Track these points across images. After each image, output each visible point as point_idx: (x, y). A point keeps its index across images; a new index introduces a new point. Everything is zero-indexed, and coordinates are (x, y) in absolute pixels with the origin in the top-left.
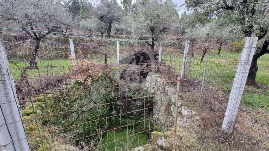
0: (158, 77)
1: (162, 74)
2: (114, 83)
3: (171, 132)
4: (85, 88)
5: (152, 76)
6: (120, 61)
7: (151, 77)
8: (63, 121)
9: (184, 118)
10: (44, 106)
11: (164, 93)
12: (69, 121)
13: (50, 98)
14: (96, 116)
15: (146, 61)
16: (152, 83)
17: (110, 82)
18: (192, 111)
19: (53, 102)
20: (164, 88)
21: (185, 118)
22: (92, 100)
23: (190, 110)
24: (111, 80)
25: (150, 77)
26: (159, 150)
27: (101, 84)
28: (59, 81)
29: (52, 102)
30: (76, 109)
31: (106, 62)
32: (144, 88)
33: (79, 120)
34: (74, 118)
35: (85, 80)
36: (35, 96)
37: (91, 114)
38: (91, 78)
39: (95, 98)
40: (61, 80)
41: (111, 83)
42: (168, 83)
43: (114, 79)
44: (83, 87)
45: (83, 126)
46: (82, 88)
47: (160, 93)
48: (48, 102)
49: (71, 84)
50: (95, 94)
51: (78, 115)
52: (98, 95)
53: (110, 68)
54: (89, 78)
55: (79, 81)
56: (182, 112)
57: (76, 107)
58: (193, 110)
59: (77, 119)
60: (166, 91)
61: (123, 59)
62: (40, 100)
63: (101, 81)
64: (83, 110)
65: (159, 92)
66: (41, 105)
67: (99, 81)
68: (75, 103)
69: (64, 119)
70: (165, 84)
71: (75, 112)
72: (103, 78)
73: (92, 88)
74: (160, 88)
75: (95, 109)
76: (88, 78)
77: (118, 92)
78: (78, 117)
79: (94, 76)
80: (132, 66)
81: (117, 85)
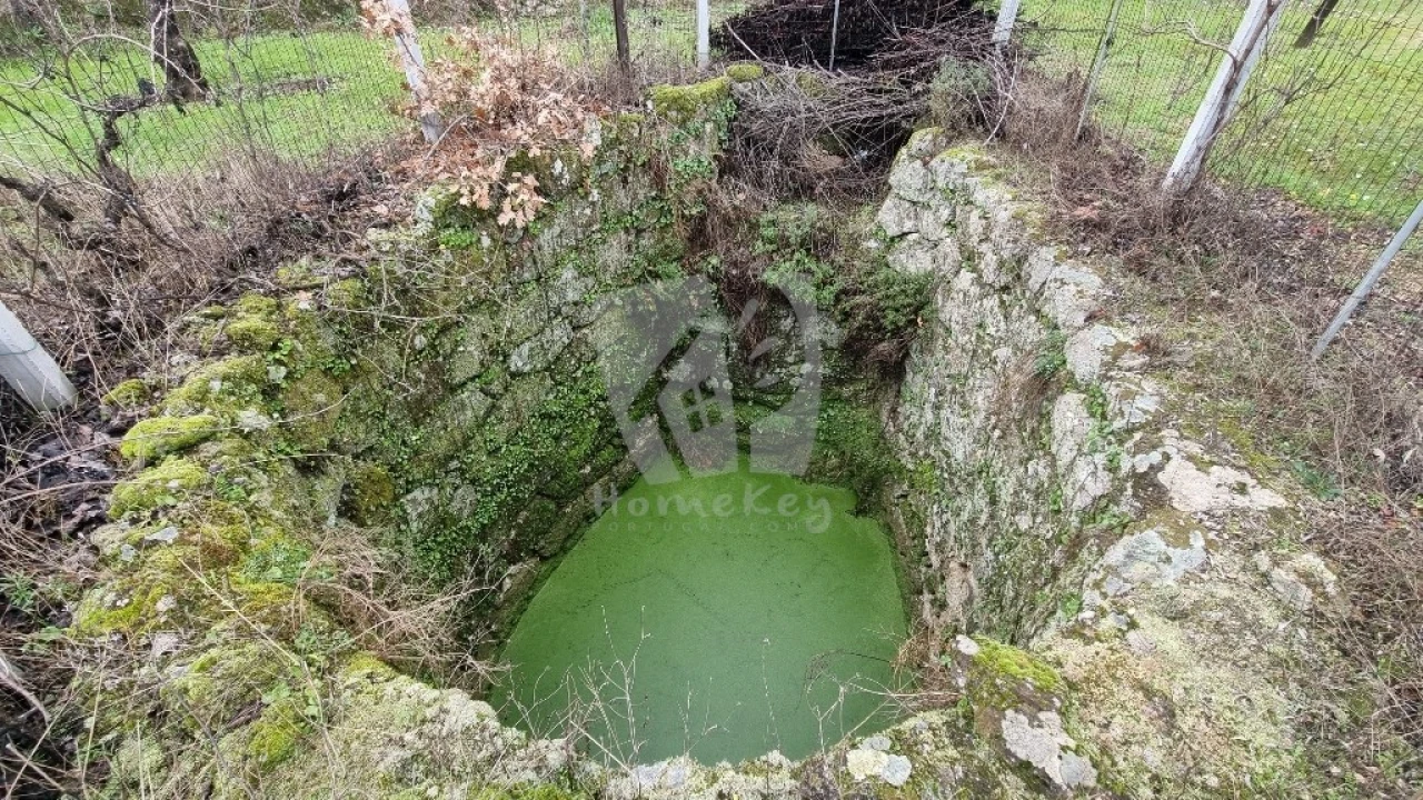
0: (981, 166)
1: (1017, 145)
2: (682, 202)
3: (1091, 649)
4: (507, 243)
5: (932, 156)
6: (715, 40)
7: (925, 164)
8: (414, 433)
9: (1187, 545)
10: (277, 374)
11: (1005, 289)
12: (445, 428)
13: (302, 318)
14: (585, 392)
15: (903, 32)
16: (927, 206)
17: (654, 199)
18: (1246, 478)
19: (328, 340)
20: (1021, 260)
21: (1198, 541)
22: (558, 313)
23: (1232, 476)
24: (659, 181)
25: (918, 163)
26: (1013, 786)
27: (599, 210)
28: (341, 196)
29: (320, 342)
30: (475, 369)
31: (622, 49)
32: (867, 238)
33: (501, 420)
34: (469, 413)
35: (499, 193)
36: (215, 309)
37: (561, 384)
38: (530, 180)
39: (571, 296)
40: (353, 192)
41: (658, 205)
42: (1052, 226)
43: (678, 173)
44: (491, 236)
45: (526, 445)
46: (486, 242)
47: (975, 290)
48: (300, 347)
49: (416, 222)
50: (568, 274)
51: (493, 396)
52: (590, 281)
53: (647, 97)
54: (519, 180)
55: (464, 201)
56: (1162, 477)
57: (470, 355)
58: (1252, 475)
59: (488, 414)
60: (1034, 284)
61: (734, 21)
62: (245, 343)
63: (595, 192)
64: (513, 368)
65: (966, 277)
66: (257, 376)
67: (587, 194)
68: (459, 334)
69: (417, 423)
70: (1030, 230)
71: (472, 379)
72: (607, 167)
73: (547, 237)
74: (981, 255)
75: (579, 360)
76: (512, 180)
77: (703, 258)
78: (494, 406)
79: (553, 160)
80: (799, 80)
81: (694, 212)
